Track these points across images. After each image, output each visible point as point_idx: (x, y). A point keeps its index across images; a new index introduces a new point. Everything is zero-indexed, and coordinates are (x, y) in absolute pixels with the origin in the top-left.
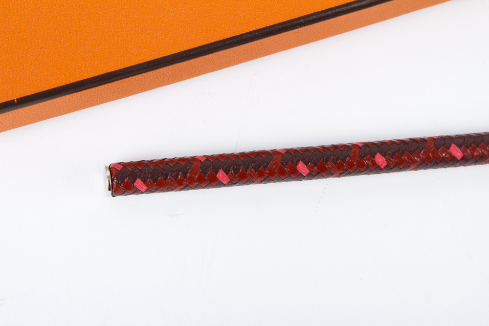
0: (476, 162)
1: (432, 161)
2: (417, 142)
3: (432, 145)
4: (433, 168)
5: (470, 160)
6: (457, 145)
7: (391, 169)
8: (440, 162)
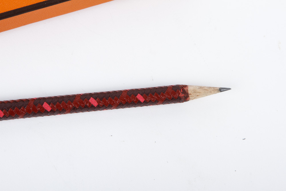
0: (60, 113)
1: (32, 112)
2: (23, 101)
3: (32, 103)
4: (34, 117)
5: (56, 111)
6: (47, 103)
7: (7, 118)
8: (37, 113)
